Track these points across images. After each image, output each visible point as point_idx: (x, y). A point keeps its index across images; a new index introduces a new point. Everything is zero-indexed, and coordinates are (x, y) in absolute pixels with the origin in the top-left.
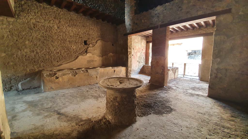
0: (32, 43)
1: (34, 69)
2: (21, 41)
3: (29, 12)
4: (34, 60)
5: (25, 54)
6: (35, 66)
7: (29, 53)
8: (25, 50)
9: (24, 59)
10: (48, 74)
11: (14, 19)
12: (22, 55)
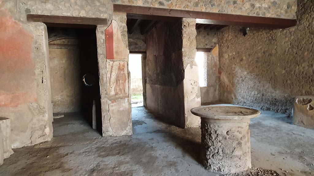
0: (311, 53)
1: (310, 91)
2: (300, 52)
3: (311, 10)
4: (311, 78)
5: (302, 70)
6: (311, 87)
7: (307, 68)
8: (303, 65)
9: (301, 76)
10: (302, 99)
11: (296, 27)
12: (300, 72)
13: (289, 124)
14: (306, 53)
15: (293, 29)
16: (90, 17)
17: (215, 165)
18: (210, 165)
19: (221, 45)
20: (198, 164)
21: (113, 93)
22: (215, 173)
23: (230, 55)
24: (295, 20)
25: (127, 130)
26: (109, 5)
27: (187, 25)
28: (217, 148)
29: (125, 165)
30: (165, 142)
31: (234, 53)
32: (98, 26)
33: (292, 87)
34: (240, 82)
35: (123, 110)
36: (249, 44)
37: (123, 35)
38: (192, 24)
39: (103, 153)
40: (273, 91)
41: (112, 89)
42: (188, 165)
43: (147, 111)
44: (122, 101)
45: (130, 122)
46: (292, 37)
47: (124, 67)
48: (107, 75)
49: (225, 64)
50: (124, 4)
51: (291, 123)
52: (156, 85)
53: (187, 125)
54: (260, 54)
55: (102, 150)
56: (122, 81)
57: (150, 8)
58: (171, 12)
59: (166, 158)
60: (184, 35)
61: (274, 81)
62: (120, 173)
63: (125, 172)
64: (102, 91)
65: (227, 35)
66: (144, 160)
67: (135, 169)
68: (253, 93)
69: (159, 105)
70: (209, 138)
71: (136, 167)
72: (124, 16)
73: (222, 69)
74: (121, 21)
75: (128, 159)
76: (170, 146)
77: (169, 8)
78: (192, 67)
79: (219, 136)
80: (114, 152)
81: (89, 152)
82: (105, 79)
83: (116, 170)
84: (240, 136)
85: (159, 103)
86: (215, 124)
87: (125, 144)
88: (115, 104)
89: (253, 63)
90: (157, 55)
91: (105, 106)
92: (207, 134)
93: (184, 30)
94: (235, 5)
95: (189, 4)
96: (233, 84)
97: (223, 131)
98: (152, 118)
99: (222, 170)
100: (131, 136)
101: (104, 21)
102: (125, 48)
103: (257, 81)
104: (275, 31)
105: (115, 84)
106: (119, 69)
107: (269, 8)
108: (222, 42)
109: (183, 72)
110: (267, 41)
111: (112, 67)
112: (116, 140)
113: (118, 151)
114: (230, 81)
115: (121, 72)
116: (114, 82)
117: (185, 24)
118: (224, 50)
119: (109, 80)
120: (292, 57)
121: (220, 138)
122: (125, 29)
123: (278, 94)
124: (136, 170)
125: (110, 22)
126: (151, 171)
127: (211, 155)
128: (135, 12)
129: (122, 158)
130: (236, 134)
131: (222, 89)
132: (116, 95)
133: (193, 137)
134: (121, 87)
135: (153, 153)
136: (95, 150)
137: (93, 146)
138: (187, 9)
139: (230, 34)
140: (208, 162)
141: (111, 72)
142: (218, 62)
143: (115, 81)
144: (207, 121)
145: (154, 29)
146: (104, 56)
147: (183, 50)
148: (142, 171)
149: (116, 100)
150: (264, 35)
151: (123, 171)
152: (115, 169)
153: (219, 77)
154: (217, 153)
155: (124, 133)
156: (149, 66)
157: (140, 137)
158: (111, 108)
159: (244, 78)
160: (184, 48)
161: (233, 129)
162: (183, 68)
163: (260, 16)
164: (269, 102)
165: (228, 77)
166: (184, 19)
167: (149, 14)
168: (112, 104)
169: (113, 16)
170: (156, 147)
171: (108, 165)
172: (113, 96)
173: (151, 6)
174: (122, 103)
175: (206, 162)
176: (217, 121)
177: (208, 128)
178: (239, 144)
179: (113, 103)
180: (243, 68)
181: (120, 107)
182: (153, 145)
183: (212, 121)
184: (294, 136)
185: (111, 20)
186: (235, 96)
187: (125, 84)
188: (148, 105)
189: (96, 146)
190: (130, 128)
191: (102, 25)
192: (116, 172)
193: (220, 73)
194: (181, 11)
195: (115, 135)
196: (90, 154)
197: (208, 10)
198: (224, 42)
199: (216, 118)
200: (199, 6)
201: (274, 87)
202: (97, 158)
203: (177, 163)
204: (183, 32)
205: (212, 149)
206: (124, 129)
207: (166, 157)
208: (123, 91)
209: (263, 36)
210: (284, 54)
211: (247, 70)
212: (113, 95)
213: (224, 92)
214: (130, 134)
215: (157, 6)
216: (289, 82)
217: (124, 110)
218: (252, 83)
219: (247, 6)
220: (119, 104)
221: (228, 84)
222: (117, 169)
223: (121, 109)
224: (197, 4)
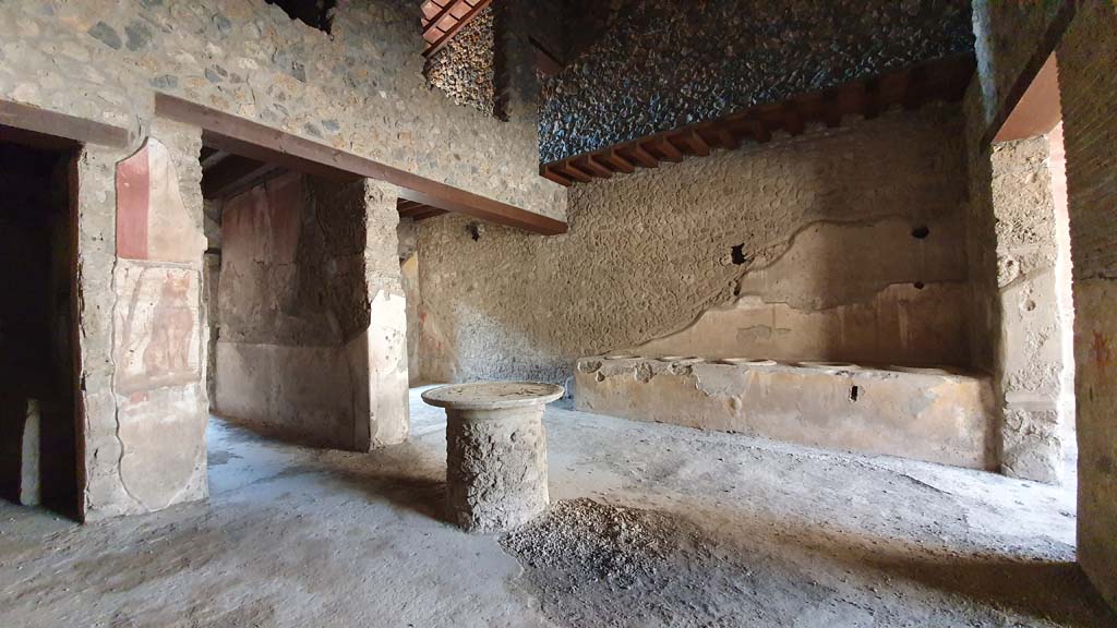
0: (591, 283)
2: (575, 281)
4: (593, 326)
5: (579, 313)
7: (585, 308)
8: (580, 303)
9: (578, 323)
10: (586, 363)
11: (566, 236)
12: (575, 315)
13: (568, 411)
14: (583, 283)
15: (562, 238)
16: (54, 110)
17: (488, 515)
18: (477, 520)
19: (423, 254)
20: (446, 526)
21: (136, 367)
22: (490, 534)
23: (446, 276)
24: (564, 223)
25: (189, 484)
26: (141, 89)
27: (378, 197)
28: (493, 474)
29: (230, 592)
30: (333, 495)
31: (455, 274)
32: (89, 148)
33: (564, 343)
34: (468, 334)
35: (176, 424)
36: (486, 257)
37: (185, 190)
38: (389, 196)
39: (118, 578)
40: (532, 351)
41: (135, 354)
42: (422, 535)
43: (225, 422)
44: (172, 393)
45: (202, 456)
46: (562, 253)
47: (187, 286)
48: (117, 309)
49: (433, 295)
50: (193, 100)
51: (571, 409)
52: (259, 346)
53: (376, 442)
54: (506, 280)
55: (105, 569)
56: (177, 328)
57: (279, 134)
58: (338, 158)
59: (356, 534)
60: (369, 220)
61: (533, 332)
62: (225, 619)
63: (241, 610)
64: (91, 364)
65: (437, 235)
66: (291, 558)
67: (274, 591)
68: (494, 357)
69: (273, 402)
70: (474, 457)
71: (275, 585)
72: (195, 138)
73: (427, 307)
74: (181, 149)
75: (230, 571)
76: (351, 503)
77: (332, 146)
78: (388, 298)
79: (496, 448)
80: (163, 564)
81: (49, 588)
82: (105, 324)
83: (204, 616)
84: (534, 439)
85: (274, 395)
86: (487, 422)
87: (196, 529)
88: (143, 407)
89: (493, 297)
90: (266, 263)
91: (100, 414)
92: (467, 447)
93: (371, 207)
94: (475, 175)
95: (383, 149)
96: (452, 341)
97: (505, 435)
98: (250, 439)
99: (504, 524)
100: (204, 501)
101: (113, 136)
102: (194, 229)
103: (502, 333)
104: (532, 238)
105: (147, 340)
106: (167, 290)
107: (530, 194)
108: (428, 248)
109: (365, 307)
110: (520, 256)
111: (139, 284)
112: (146, 525)
113: (175, 556)
114: (445, 333)
115: (171, 303)
116: (146, 334)
117: (372, 193)
118: (431, 264)
119: (124, 325)
120: (562, 288)
121: (499, 451)
122: (193, 174)
123: (541, 357)
124: (278, 593)
125: (141, 143)
126: (331, 582)
127: (479, 496)
128: (229, 131)
129: (208, 573)
130: (529, 436)
131: (427, 352)
132: (149, 374)
133: (399, 468)
134: (172, 351)
135: (312, 533)
136: (71, 577)
137: (58, 565)
138: (377, 160)
139: (445, 232)
140: (471, 514)
141: (135, 299)
142: (417, 291)
143: (150, 331)
144: (466, 416)
145: (257, 190)
146: (107, 246)
147: (366, 254)
148: (299, 589)
149: (151, 392)
150: (513, 241)
151: (236, 611)
152: (197, 614)
153: (420, 326)
154: (493, 486)
155: (177, 497)
156: (232, 291)
157: (239, 498)
158: (125, 421)
159: (475, 326)
160: (372, 250)
161: (522, 428)
162: (367, 299)
163: (517, 205)
164: (525, 374)
165: (441, 325)
166: (370, 181)
167: (277, 148)
168: (133, 407)
169: (151, 127)
170: (311, 515)
171: (161, 609)
172: (138, 378)
173: (284, 128)
174: (177, 400)
175: (466, 515)
176: (493, 415)
177: (471, 434)
178: (533, 456)
179: (137, 402)
180: (473, 306)
181: (167, 415)
182: (299, 509)
183: (479, 416)
184: (584, 430)
185: (143, 137)
186: (457, 366)
187: (187, 340)
188: (221, 406)
189: (69, 561)
190: (199, 475)
191: (107, 147)
192: (208, 619)
193: (422, 316)
194: (364, 161)
195: (140, 510)
196: (61, 593)
197: (425, 174)
198: (431, 248)
199: (494, 407)
200: (406, 159)
201: (534, 345)
202: (100, 599)
203: (392, 537)
204: (368, 211)
205: (482, 480)
206: (177, 483)
207: (356, 531)
208: (178, 362)
209: (510, 244)
210: (549, 282)
211: (483, 311)
212: (138, 375)
213: (432, 357)
214: (201, 497)
215: (300, 133)
216: (559, 333)
217: (182, 420)
218: (492, 336)
219: (495, 181)
220: (162, 404)
221: (442, 340)
222: (207, 609)
223: (169, 419)
224: (400, 154)
